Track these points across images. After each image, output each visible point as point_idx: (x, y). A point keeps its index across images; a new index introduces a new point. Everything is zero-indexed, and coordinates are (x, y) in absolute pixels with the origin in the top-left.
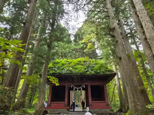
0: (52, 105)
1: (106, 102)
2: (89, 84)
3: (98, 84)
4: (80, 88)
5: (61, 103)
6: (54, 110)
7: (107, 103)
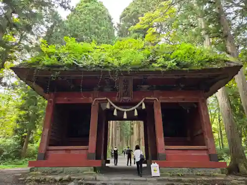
0: (51, 153)
1: (207, 150)
2: (158, 101)
3: (184, 100)
4: (132, 109)
5: (77, 151)
6: (54, 169)
7: (211, 152)
